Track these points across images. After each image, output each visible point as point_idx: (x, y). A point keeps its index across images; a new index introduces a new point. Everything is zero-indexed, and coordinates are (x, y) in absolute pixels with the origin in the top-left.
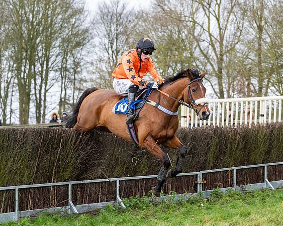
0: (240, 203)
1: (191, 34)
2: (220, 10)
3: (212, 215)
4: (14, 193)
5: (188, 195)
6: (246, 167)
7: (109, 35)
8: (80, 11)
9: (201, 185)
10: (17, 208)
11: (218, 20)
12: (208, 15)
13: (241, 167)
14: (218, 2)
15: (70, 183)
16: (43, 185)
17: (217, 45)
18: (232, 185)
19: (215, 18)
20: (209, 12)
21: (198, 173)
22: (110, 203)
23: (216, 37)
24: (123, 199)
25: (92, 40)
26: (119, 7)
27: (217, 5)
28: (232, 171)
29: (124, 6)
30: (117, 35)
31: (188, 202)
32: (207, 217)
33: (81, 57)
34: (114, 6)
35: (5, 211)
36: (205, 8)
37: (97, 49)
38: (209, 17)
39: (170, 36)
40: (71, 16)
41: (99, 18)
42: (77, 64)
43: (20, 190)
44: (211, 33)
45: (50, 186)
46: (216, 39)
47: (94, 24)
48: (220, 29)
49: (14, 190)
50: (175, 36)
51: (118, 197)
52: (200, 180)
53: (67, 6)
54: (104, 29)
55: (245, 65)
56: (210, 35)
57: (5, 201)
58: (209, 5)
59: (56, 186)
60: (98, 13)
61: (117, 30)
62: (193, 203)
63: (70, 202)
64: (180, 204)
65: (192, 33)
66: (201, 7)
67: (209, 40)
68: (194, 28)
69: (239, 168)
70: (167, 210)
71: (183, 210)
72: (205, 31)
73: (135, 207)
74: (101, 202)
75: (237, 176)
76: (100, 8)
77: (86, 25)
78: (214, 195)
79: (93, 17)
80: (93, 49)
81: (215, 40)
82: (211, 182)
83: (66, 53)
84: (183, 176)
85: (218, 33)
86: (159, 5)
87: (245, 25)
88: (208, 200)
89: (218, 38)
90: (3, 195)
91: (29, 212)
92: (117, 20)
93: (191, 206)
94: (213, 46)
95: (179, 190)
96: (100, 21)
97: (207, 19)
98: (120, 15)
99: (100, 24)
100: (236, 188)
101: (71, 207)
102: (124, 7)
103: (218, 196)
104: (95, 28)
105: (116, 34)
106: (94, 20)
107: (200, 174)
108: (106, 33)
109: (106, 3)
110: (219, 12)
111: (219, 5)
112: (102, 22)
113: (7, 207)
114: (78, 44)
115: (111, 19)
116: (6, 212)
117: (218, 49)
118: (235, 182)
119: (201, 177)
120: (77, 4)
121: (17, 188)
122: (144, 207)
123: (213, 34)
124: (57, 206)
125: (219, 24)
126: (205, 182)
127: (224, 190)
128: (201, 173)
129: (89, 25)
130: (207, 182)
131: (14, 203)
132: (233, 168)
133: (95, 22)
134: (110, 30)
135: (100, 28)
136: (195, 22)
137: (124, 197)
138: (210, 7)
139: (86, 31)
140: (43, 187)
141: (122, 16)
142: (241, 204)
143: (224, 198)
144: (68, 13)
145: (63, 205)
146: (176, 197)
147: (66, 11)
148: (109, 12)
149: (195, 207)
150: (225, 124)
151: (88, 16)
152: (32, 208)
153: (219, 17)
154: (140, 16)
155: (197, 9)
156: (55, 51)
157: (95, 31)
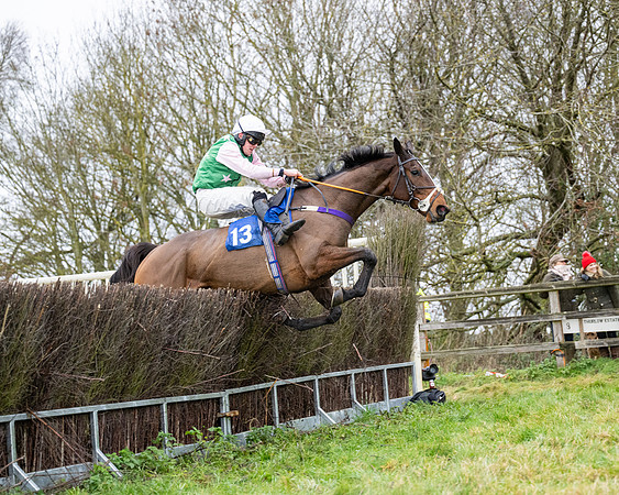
6: (290, 381)
9: (229, 421)
15: (13, 419)
18: (271, 423)
21: (221, 394)
28: (271, 389)
51: (98, 449)
52: (225, 409)
63: (15, 465)
69: (281, 382)
107: (225, 395)
118: (277, 415)
119: (228, 403)
126: (237, 413)
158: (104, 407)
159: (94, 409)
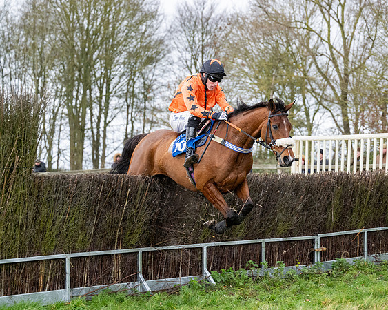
0: (373, 278)
1: (304, 46)
2: (345, 13)
3: (334, 295)
4: (64, 264)
5: (300, 268)
6: (381, 229)
7: (192, 48)
8: (152, 15)
9: (319, 254)
10: (68, 284)
11: (341, 26)
12: (328, 19)
13: (375, 229)
14: (342, 2)
15: (140, 250)
16: (102, 253)
17: (340, 61)
18: (361, 254)
19: (338, 24)
20: (330, 15)
21: (314, 237)
22: (195, 278)
23: (338, 49)
24: (212, 272)
25: (169, 55)
26: (205, 9)
27: (340, 6)
28: (362, 234)
29: (212, 7)
30: (203, 47)
31: (301, 276)
32: (327, 298)
33: (154, 78)
34: (199, 7)
35: (52, 287)
36: (324, 10)
37: (175, 67)
38: (329, 23)
39: (276, 49)
40: (141, 22)
41: (178, 24)
42: (148, 88)
43: (72, 259)
44: (332, 44)
45: (113, 254)
46: (339, 53)
47: (171, 33)
48: (345, 39)
49: (65, 258)
50: (283, 49)
51: (205, 269)
52: (317, 247)
53: (134, 9)
54: (185, 39)
55: (379, 89)
56: (331, 47)
57: (51, 274)
58: (330, 5)
59: (121, 254)
60: (177, 17)
61: (203, 41)
62: (308, 278)
63: (140, 276)
64: (290, 279)
65: (306, 44)
66: (318, 8)
67: (329, 54)
68: (308, 37)
69: (372, 230)
70: (272, 287)
71: (294, 287)
72: (324, 42)
73: (229, 283)
74: (182, 276)
75: (369, 242)
76: (179, 11)
77: (160, 33)
78: (338, 267)
79: (170, 24)
80: (170, 66)
81: (337, 54)
82: (333, 250)
83: (133, 73)
84: (294, 241)
85: (342, 44)
86: (260, 7)
87: (378, 32)
88: (329, 275)
89: (342, 52)
90: (49, 266)
91: (84, 290)
92: (203, 26)
93: (306, 282)
94: (334, 62)
95: (289, 260)
96: (180, 28)
97: (327, 25)
98: (207, 20)
99: (180, 33)
100: (367, 258)
101: (141, 283)
102: (212, 10)
103: (343, 268)
104: (173, 39)
105: (201, 47)
106: (171, 27)
107: (317, 238)
108: (187, 44)
109: (188, 3)
110: (343, 15)
111: (343, 6)
112: (182, 30)
113: (55, 282)
114: (150, 60)
115: (195, 25)
116: (53, 290)
117: (341, 67)
118: (366, 250)
119: (319, 243)
120: (148, 6)
121: (68, 256)
122: (241, 284)
123: (334, 46)
124: (122, 282)
125: (343, 32)
126: (325, 249)
127: (350, 260)
128: (319, 237)
129: (164, 34)
130: (328, 249)
131: (63, 277)
132: (363, 230)
133: (172, 30)
134: (194, 41)
135: (180, 38)
136: (310, 30)
137: (213, 270)
138: (330, 8)
139: (161, 42)
140: (103, 256)
141: (210, 21)
142: (374, 280)
143: (350, 272)
144: (136, 18)
145: (130, 280)
146: (285, 269)
147: (133, 15)
148: (192, 17)
149: (310, 283)
150: (352, 169)
151: (164, 21)
152: (88, 283)
153: (343, 22)
154: (235, 21)
155: (313, 12)
156: (118, 70)
157: (172, 42)
158: (212, 244)
159: (205, 246)
